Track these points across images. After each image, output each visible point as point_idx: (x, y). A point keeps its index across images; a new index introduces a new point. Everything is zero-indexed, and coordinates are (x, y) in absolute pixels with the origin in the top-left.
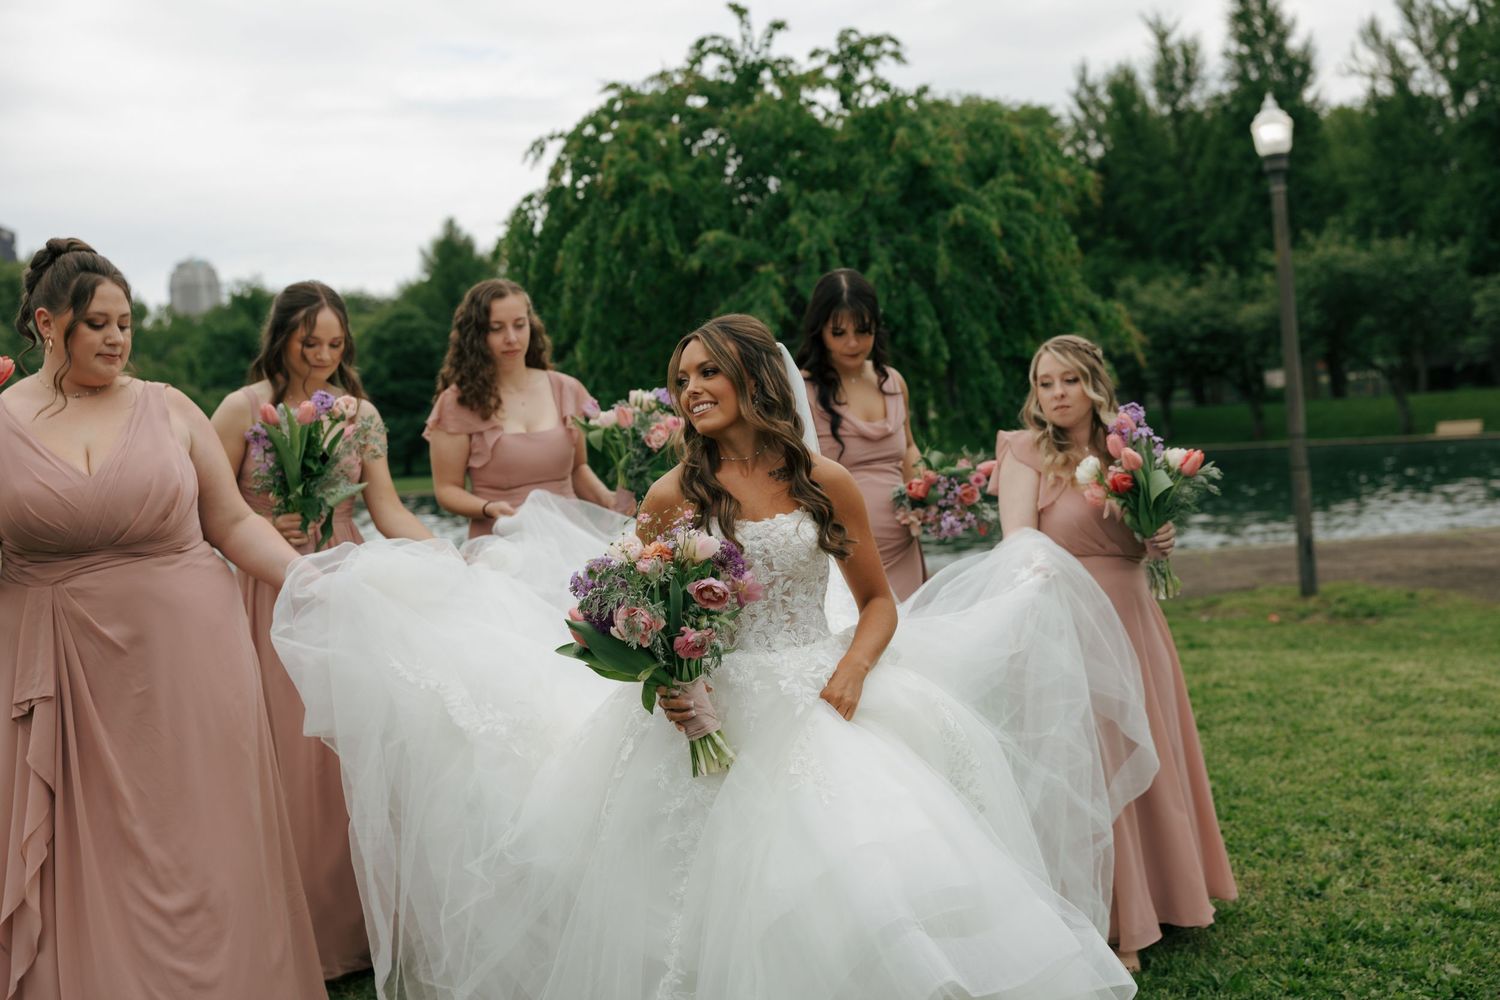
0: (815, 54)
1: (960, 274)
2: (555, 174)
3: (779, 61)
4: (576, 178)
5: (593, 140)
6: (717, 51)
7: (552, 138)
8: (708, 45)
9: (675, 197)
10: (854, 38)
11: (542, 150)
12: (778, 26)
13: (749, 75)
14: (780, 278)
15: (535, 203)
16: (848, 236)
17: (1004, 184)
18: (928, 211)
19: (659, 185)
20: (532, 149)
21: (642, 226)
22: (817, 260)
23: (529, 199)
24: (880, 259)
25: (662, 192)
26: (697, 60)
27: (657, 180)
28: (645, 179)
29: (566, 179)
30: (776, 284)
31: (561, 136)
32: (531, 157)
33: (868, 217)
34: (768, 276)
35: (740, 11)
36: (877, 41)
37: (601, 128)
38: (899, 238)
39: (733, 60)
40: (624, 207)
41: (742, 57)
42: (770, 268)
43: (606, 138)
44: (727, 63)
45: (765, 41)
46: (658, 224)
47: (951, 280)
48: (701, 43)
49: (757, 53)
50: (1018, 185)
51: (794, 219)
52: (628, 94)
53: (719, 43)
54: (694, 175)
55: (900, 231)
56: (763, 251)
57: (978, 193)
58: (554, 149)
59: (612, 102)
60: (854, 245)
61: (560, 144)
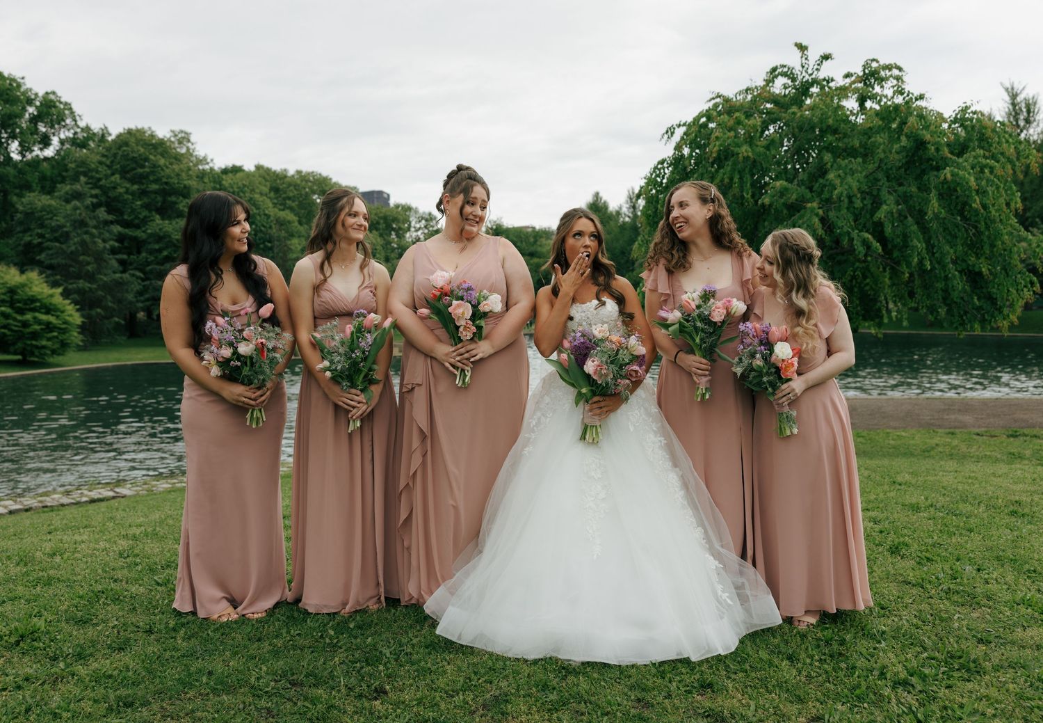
0: (847, 76)
1: (943, 214)
2: (678, 147)
3: (824, 79)
4: (692, 150)
5: (705, 125)
6: (784, 74)
7: (679, 126)
8: (779, 70)
9: (755, 161)
10: (874, 65)
11: (672, 133)
12: (826, 57)
13: (804, 89)
14: (821, 212)
15: (665, 165)
16: (865, 188)
17: (975, 157)
18: (923, 172)
19: (745, 154)
20: (667, 132)
21: (731, 179)
22: (846, 201)
23: (662, 162)
24: (888, 202)
25: (747, 158)
26: (770, 81)
27: (745, 150)
28: (736, 150)
29: (686, 151)
30: (817, 215)
31: (684, 125)
32: (666, 136)
33: (880, 175)
34: (812, 210)
35: (802, 48)
36: (889, 67)
37: (710, 119)
38: (901, 189)
39: (794, 80)
40: (719, 167)
41: (800, 78)
42: (815, 205)
43: (712, 125)
44: (789, 82)
45: (816, 67)
46: (741, 178)
47: (936, 216)
48: (774, 69)
49: (812, 74)
50: (985, 157)
51: (831, 176)
52: (727, 100)
53: (786, 70)
54: (767, 148)
55: (901, 185)
56: (809, 195)
57: (961, 160)
58: (679, 132)
59: (716, 106)
60: (869, 193)
61: (683, 129)
